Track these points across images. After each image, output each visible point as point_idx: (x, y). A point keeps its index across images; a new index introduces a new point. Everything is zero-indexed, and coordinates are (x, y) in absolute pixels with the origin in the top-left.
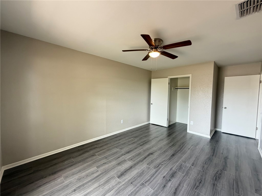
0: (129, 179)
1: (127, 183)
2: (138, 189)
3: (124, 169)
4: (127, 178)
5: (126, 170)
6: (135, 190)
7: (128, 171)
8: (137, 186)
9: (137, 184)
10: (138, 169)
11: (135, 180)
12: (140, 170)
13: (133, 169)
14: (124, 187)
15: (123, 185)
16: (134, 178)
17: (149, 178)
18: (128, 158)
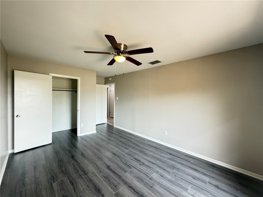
0: (147, 189)
1: (152, 191)
2: (156, 183)
3: (133, 195)
4: (146, 191)
5: (135, 193)
6: (158, 185)
7: (135, 190)
8: (154, 183)
9: (151, 182)
10: (133, 181)
11: (147, 184)
12: (134, 180)
13: (132, 185)
14: (157, 193)
15: (156, 194)
16: (145, 184)
17: (143, 174)
18: (112, 191)
